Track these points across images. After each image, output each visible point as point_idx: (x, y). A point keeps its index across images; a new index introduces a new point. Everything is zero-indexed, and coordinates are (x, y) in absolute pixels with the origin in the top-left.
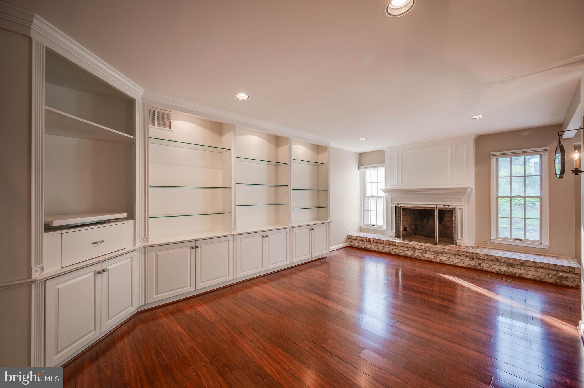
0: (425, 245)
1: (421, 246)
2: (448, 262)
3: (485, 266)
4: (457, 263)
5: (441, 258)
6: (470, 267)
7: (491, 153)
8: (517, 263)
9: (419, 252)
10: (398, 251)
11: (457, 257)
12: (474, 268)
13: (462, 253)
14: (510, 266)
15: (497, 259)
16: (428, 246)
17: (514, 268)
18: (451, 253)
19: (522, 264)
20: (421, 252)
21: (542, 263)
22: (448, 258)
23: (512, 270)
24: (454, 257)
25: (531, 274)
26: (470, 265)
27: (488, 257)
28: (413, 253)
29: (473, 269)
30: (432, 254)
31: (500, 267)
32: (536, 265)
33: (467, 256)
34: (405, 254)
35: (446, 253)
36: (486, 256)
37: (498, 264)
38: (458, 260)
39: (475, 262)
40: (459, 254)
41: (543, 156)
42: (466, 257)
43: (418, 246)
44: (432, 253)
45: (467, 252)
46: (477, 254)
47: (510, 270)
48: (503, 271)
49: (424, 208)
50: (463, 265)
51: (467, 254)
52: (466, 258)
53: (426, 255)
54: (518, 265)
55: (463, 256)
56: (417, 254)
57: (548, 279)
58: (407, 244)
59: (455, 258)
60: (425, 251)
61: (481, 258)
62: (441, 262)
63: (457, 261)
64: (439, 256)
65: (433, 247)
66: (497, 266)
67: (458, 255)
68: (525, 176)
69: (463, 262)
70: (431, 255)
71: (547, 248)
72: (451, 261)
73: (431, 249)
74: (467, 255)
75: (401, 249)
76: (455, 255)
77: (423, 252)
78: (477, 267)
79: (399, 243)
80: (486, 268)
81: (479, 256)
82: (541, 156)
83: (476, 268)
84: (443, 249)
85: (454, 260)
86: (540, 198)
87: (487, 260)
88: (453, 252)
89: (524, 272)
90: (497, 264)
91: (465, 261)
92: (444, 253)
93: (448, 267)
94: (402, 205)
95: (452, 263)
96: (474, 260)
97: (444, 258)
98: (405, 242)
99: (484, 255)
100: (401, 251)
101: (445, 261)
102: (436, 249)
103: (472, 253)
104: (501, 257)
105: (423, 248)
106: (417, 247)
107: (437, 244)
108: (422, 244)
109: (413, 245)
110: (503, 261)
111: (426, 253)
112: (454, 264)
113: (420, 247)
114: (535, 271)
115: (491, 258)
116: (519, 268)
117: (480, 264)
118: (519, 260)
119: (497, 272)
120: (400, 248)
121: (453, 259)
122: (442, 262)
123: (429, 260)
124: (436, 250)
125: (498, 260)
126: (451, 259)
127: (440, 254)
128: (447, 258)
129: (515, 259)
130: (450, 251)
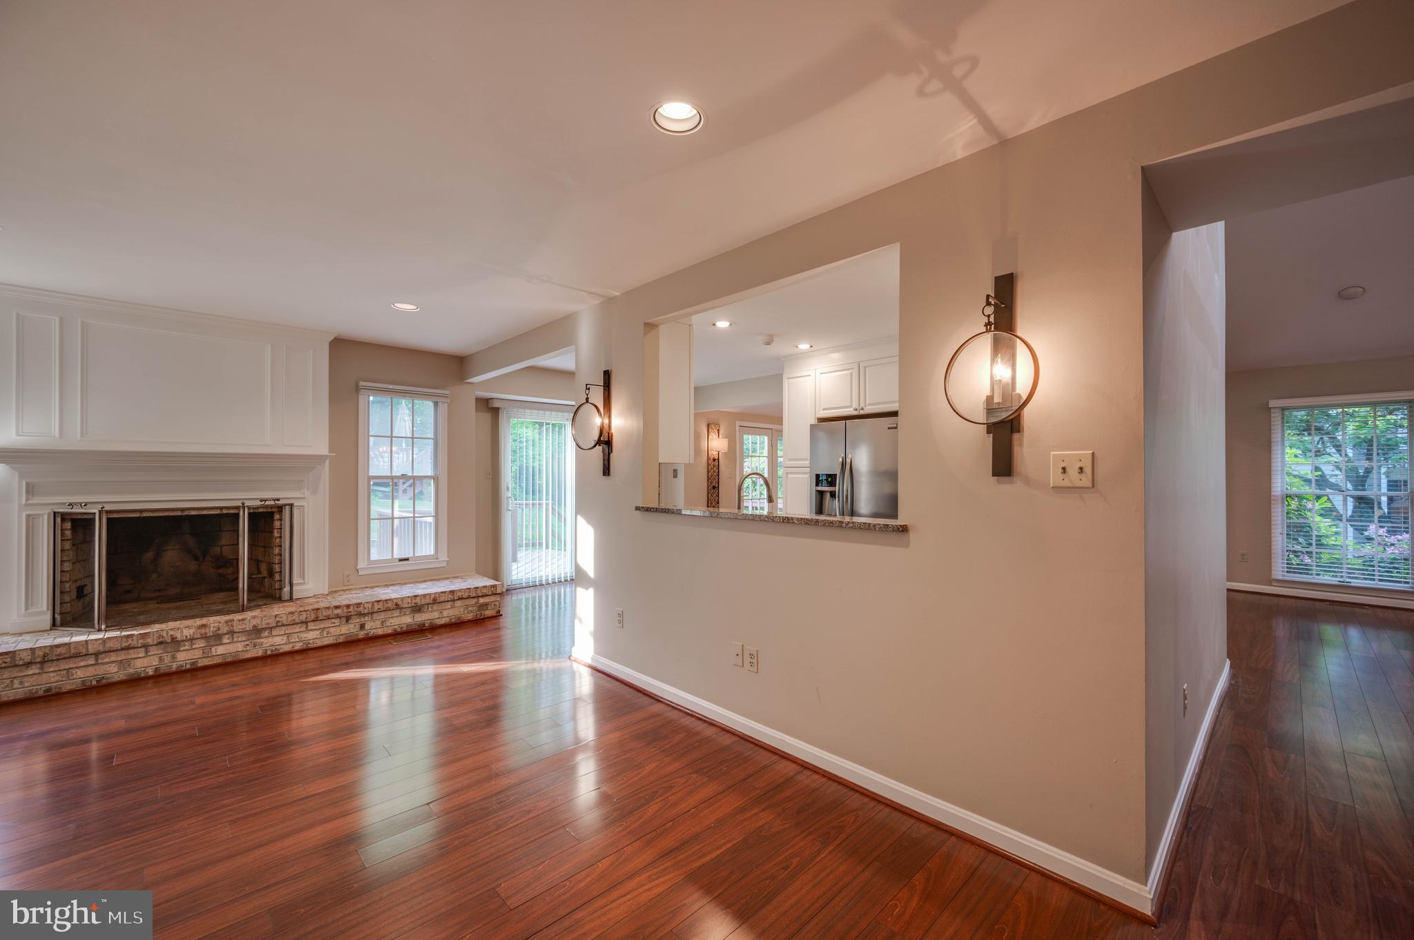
0: (215, 622)
1: (204, 626)
2: (287, 648)
3: (374, 626)
4: (311, 642)
5: (267, 643)
6: (341, 640)
7: (362, 383)
8: (428, 601)
9: (194, 647)
10: (98, 672)
11: (311, 626)
12: (350, 639)
13: (324, 614)
14: (417, 610)
15: (396, 604)
16: (227, 622)
17: (423, 612)
18: (297, 621)
19: (435, 600)
20: (201, 645)
21: (460, 590)
22: (288, 635)
23: (421, 618)
24: (303, 629)
25: (448, 614)
26: (342, 635)
27: (380, 606)
28: (167, 659)
29: (350, 643)
30: (240, 639)
31: (400, 618)
32: (454, 597)
33: (338, 617)
34: (132, 671)
35: (283, 625)
36: (376, 604)
37: (396, 613)
38: (315, 632)
39: (352, 626)
40: (318, 617)
41: (440, 404)
42: (333, 620)
43: (191, 631)
44: (238, 637)
45: (337, 607)
46: (359, 605)
47: (416, 620)
48: (405, 626)
49: (179, 513)
50: (327, 641)
51: (338, 611)
52: (334, 623)
53: (220, 650)
54: (428, 604)
55: (328, 618)
56: (184, 658)
57: (468, 615)
58: (143, 636)
59: (308, 630)
60: (217, 638)
61: (366, 611)
62: (269, 653)
63: (312, 636)
64: (261, 640)
65: (243, 620)
66: (395, 618)
67: (316, 620)
68: (413, 438)
69: (325, 635)
70: (235, 645)
71: (444, 565)
72: (297, 640)
73: (237, 628)
74: (337, 614)
75: (113, 659)
76: (306, 623)
77: (209, 642)
78: (357, 635)
79: (104, 641)
80: (375, 631)
81: (361, 609)
82: (436, 404)
83: (355, 638)
84: (276, 616)
85: (304, 635)
86: (435, 478)
87: (379, 611)
88: (303, 617)
89: (436, 615)
90: (395, 615)
91: (332, 630)
92: (277, 626)
93: (288, 659)
94: (107, 507)
95: (298, 646)
96: (350, 621)
97: (277, 641)
98: (135, 633)
99: (373, 603)
100: (113, 669)
101: (277, 647)
102: (254, 622)
103: (348, 606)
104: (402, 599)
105: (210, 631)
106: (187, 633)
107: (243, 611)
108: (204, 621)
109: (171, 633)
110: (406, 606)
111: (218, 643)
112: (305, 647)
113: (199, 631)
114: (453, 607)
115: (386, 605)
116: (430, 609)
117: (362, 627)
118: (430, 594)
119: (395, 630)
120: (106, 660)
121: (300, 635)
122: (272, 651)
123: (229, 659)
124: (254, 626)
125: (397, 606)
126: (296, 635)
127: (266, 633)
128: (285, 638)
129: (425, 596)
130: (294, 618)
